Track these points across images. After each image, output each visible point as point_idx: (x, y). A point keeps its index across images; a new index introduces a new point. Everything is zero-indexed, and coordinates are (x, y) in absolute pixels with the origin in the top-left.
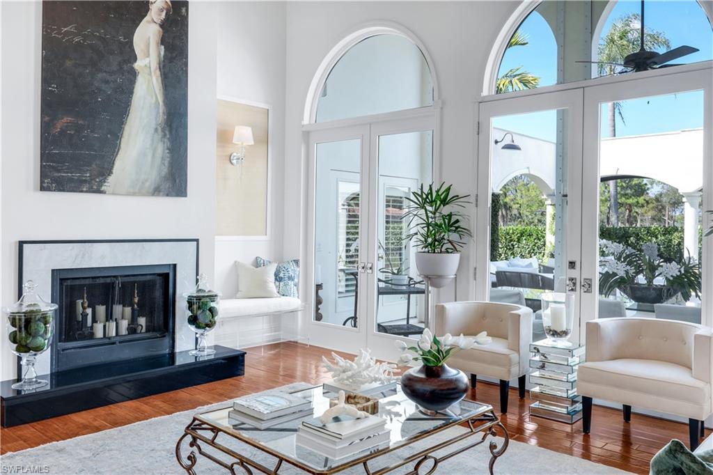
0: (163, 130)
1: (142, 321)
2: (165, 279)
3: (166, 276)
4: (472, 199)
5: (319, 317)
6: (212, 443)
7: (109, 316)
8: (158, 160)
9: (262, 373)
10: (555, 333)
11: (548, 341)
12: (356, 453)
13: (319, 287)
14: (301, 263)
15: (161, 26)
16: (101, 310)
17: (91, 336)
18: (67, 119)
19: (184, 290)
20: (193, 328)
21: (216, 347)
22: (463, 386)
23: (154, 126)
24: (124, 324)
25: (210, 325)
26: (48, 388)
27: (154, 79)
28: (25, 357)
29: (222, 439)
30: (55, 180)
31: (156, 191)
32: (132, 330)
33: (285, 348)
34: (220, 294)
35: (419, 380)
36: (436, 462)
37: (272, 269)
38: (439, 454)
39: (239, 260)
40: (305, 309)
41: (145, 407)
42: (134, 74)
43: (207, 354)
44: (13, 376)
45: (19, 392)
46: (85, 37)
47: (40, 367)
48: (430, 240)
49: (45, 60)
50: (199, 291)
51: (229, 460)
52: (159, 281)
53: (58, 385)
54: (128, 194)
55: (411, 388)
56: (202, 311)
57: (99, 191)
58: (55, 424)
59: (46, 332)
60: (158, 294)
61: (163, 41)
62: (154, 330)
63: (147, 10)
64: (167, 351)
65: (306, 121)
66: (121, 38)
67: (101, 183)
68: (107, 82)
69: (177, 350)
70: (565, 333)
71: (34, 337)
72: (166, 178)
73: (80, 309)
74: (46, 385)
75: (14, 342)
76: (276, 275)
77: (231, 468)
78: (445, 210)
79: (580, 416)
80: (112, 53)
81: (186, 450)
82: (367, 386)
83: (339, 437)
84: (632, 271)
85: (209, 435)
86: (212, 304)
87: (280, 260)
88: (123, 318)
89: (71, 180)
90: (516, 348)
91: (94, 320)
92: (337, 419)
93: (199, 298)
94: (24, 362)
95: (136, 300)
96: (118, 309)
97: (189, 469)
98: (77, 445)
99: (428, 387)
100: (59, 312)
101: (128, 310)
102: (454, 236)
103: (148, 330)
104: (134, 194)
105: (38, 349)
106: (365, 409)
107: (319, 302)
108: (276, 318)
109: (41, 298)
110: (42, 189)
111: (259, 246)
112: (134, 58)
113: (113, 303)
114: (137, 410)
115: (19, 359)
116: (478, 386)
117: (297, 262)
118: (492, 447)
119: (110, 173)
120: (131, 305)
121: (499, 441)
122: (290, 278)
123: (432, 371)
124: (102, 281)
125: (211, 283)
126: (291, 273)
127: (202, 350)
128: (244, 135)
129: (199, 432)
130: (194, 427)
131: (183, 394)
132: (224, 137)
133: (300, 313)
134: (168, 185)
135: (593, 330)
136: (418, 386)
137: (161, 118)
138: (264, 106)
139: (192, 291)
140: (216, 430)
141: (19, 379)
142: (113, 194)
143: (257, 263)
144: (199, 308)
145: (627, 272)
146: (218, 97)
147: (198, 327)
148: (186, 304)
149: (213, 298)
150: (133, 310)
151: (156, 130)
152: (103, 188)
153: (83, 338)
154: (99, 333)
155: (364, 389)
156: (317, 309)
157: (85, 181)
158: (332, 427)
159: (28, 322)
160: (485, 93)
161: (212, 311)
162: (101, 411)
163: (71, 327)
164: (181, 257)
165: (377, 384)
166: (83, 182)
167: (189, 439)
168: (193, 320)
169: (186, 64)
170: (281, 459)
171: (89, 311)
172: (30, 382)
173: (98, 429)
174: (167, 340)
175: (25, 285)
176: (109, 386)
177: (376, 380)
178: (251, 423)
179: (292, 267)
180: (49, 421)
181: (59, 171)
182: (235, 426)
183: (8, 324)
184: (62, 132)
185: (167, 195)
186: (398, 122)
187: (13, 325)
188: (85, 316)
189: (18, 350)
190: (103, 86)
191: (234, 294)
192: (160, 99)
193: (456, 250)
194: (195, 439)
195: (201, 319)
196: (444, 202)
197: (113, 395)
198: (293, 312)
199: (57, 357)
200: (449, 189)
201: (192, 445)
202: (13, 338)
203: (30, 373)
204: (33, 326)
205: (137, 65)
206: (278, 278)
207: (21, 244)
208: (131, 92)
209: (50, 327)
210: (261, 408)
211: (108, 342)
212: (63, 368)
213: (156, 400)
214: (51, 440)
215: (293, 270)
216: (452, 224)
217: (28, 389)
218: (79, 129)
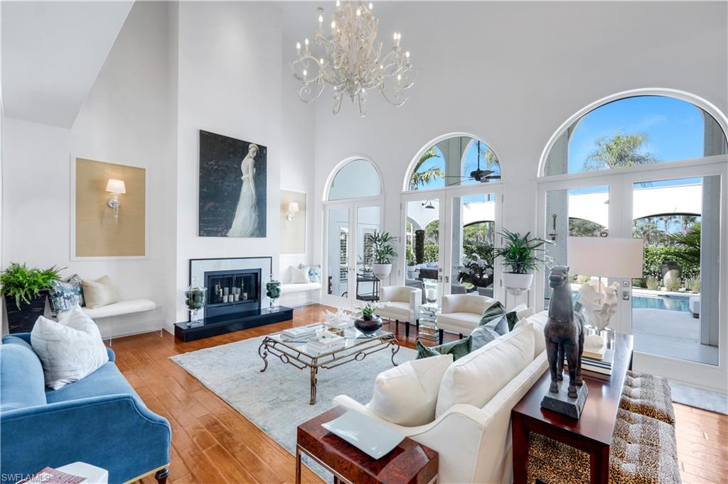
0: (255, 207)
1: (246, 294)
2: (256, 275)
3: (257, 274)
4: (398, 240)
5: (330, 292)
6: (273, 347)
7: (230, 293)
8: (253, 221)
9: (302, 319)
10: (430, 301)
11: (427, 305)
12: (330, 350)
13: (330, 278)
14: (322, 267)
15: (254, 159)
16: (227, 289)
17: (222, 302)
18: (211, 204)
19: (265, 280)
20: (269, 298)
21: (280, 307)
22: (379, 324)
23: (251, 204)
24: (237, 296)
25: (277, 296)
26: (203, 325)
27: (251, 184)
28: (193, 311)
29: (277, 346)
30: (205, 231)
31: (252, 235)
32: (241, 299)
33: (314, 307)
34: (281, 282)
35: (361, 322)
36: (365, 355)
37: (308, 270)
38: (366, 352)
39: (292, 265)
40: (324, 288)
41: (248, 334)
42: (241, 182)
43: (276, 310)
44: (188, 320)
45: (190, 327)
46: (219, 166)
47: (199, 316)
48: (378, 258)
49: (201, 177)
50: (272, 281)
51: (280, 354)
52: (253, 276)
53: (207, 324)
54: (239, 237)
55: (358, 325)
56: (273, 291)
57: (225, 236)
58: (207, 341)
59: (202, 300)
60: (253, 282)
61: (255, 166)
62: (251, 299)
63: (248, 152)
64: (257, 308)
65: (324, 199)
66: (236, 166)
67: (226, 232)
68: (229, 186)
69: (262, 308)
70: (434, 301)
71: (197, 302)
72: (256, 229)
73: (217, 289)
74: (202, 324)
75: (188, 304)
76: (309, 272)
77: (280, 357)
78: (386, 244)
79: (438, 338)
80: (231, 172)
81: (263, 350)
82: (341, 324)
83: (323, 344)
84: (473, 272)
85: (272, 344)
86: (278, 287)
87: (311, 265)
88: (237, 293)
89: (212, 231)
90: (413, 307)
91: (223, 295)
92: (324, 337)
93: (272, 284)
94: (192, 314)
95: (243, 285)
96: (234, 289)
97: (264, 358)
98: (217, 349)
99: (365, 325)
100: (208, 291)
101: (239, 289)
102: (388, 256)
103: (248, 299)
104: (241, 237)
105: (198, 308)
106: (338, 334)
107: (330, 285)
108: (310, 293)
109: (200, 285)
110: (200, 235)
111: (302, 258)
112: (242, 175)
113: (232, 286)
114: (243, 335)
115: (190, 312)
116: (399, 324)
117: (319, 266)
118: (393, 350)
119: (231, 227)
120: (240, 287)
121: (396, 347)
122: (316, 274)
123: (367, 317)
124: (227, 276)
125: (279, 277)
126: (317, 271)
127: (273, 308)
128: (294, 206)
129: (269, 343)
130: (265, 342)
131: (264, 328)
132: (284, 207)
133: (321, 291)
134: (258, 232)
135: (445, 300)
136: (361, 324)
137: (254, 201)
138: (305, 192)
139: (269, 281)
140: (275, 342)
141: (190, 321)
142: (232, 237)
143: (300, 267)
144: (272, 288)
145: (470, 272)
146: (282, 188)
147: (271, 297)
148: (266, 287)
149: (278, 284)
150: (241, 290)
151: (252, 207)
152: (228, 234)
153: (218, 302)
154: (226, 300)
155: (340, 325)
156: (329, 288)
157: (219, 232)
158: (322, 340)
159: (194, 296)
160: (404, 190)
161: (278, 290)
162: (227, 335)
163: (213, 298)
164: (263, 265)
165: (345, 323)
166: (218, 232)
167: (264, 346)
168: (269, 294)
169: (266, 176)
170: (300, 353)
171: (221, 290)
172: (195, 322)
173: (225, 343)
174: (257, 304)
175: (193, 279)
176: (231, 324)
177: (344, 321)
178: (290, 339)
179: (317, 268)
180: (204, 340)
181: (207, 227)
182: (284, 341)
183: (185, 297)
184: (209, 210)
185: (258, 237)
186: (370, 201)
187: (188, 297)
188: (219, 292)
189: (190, 308)
190: (228, 188)
191: (289, 281)
192: (254, 193)
193: (389, 263)
194: (266, 346)
195: (273, 294)
196: (385, 240)
197: (232, 329)
198: (318, 290)
199: (206, 311)
200: (387, 234)
201: (265, 348)
202: (188, 303)
203: (194, 318)
204: (196, 297)
205: (242, 178)
206: (310, 274)
207: (191, 260)
208: (240, 190)
209: (204, 298)
210: (294, 333)
211: (230, 304)
212: (210, 316)
213: (252, 331)
214: (205, 348)
215: (318, 270)
216: (389, 251)
217: (194, 326)
218: (216, 208)
